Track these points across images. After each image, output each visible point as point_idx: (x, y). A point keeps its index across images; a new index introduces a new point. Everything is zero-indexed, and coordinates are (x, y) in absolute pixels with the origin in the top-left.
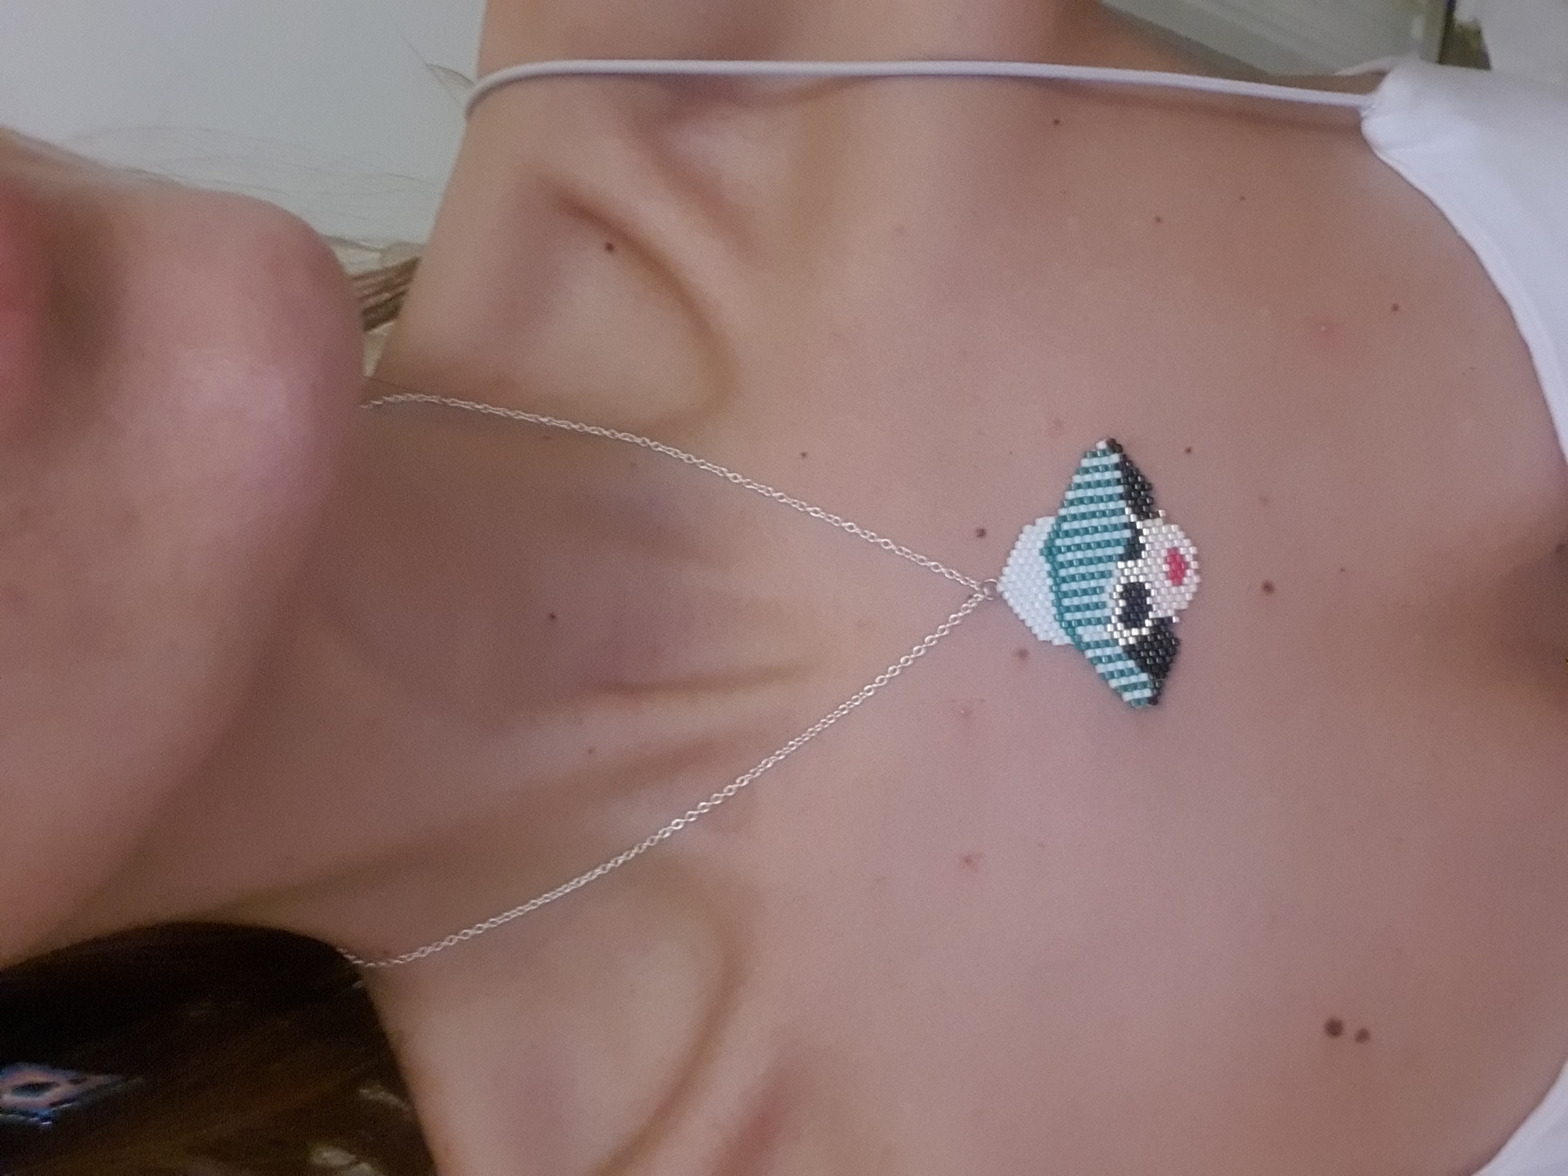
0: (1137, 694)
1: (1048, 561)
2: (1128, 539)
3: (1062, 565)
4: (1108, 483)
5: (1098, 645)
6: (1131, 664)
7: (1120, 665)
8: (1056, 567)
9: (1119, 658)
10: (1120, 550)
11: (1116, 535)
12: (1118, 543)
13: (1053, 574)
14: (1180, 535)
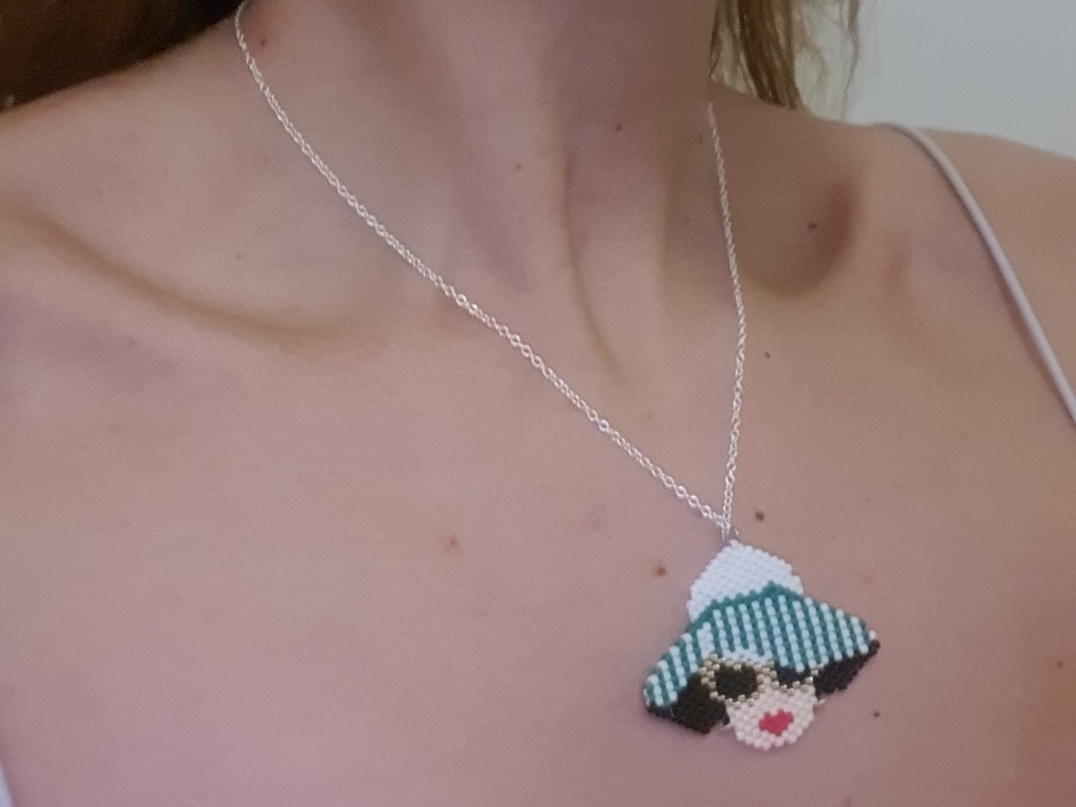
0: (657, 691)
1: (764, 589)
2: (794, 670)
3: (762, 604)
4: (841, 644)
5: (696, 645)
6: (683, 682)
7: (680, 671)
8: (760, 598)
9: (687, 669)
10: (784, 662)
11: (797, 657)
12: (790, 658)
13: (753, 597)
14: (805, 724)
